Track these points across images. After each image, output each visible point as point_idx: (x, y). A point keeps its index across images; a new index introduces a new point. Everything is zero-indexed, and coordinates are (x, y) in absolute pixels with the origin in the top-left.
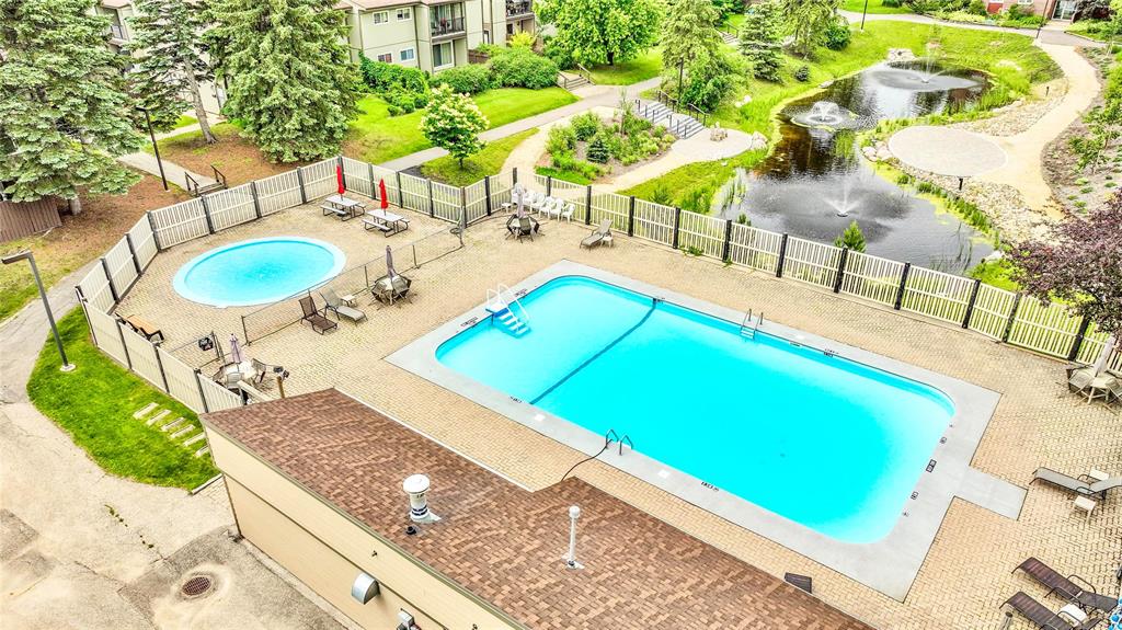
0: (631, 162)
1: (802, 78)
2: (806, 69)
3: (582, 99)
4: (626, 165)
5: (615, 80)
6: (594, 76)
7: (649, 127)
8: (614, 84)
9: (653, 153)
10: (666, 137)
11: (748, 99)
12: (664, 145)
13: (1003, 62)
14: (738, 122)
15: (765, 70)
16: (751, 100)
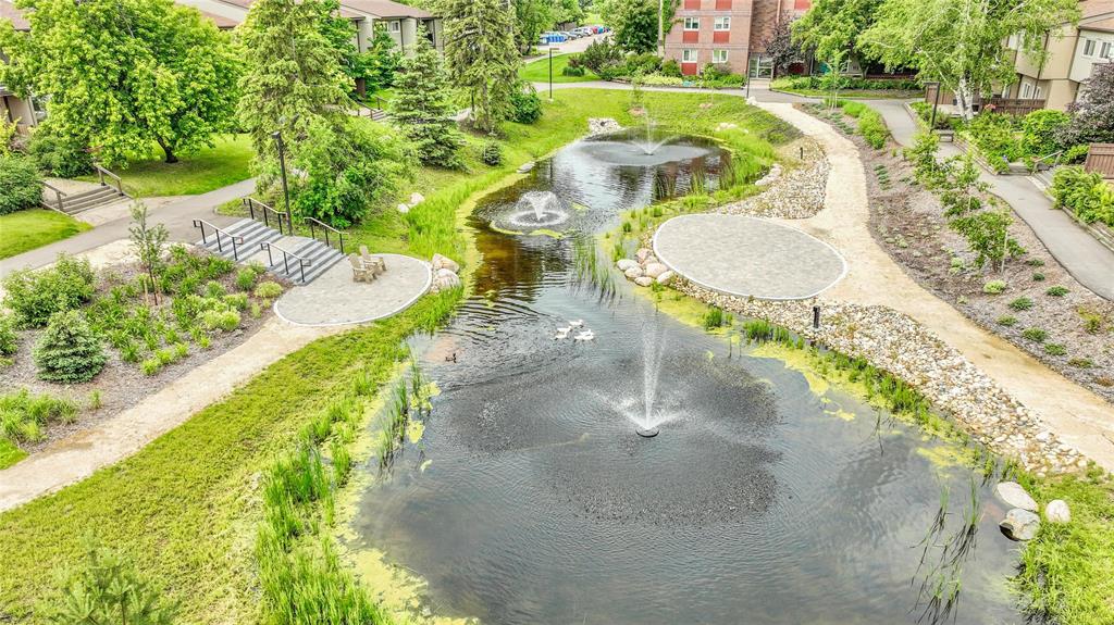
0: (166, 364)
1: (492, 161)
2: (495, 148)
3: (90, 229)
4: (151, 373)
5: (176, 187)
6: (132, 183)
7: (224, 271)
8: (172, 194)
9: (227, 329)
10: (262, 288)
11: (417, 198)
12: (256, 309)
13: (723, 124)
14: (405, 237)
15: (437, 153)
16: (423, 199)
